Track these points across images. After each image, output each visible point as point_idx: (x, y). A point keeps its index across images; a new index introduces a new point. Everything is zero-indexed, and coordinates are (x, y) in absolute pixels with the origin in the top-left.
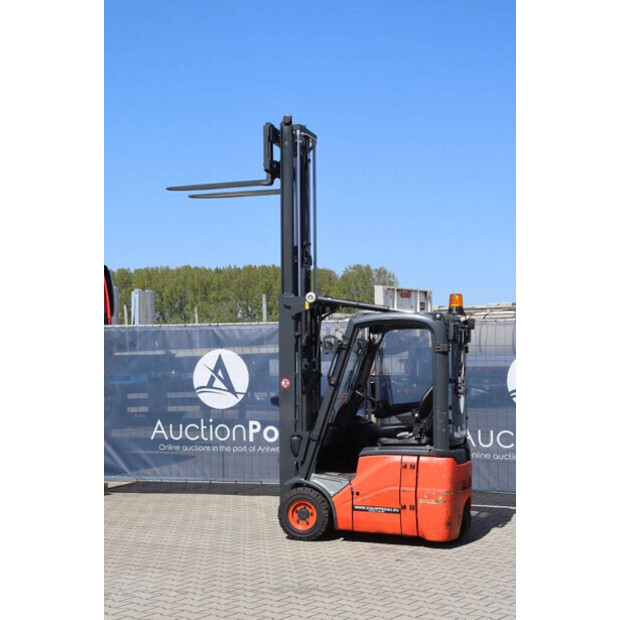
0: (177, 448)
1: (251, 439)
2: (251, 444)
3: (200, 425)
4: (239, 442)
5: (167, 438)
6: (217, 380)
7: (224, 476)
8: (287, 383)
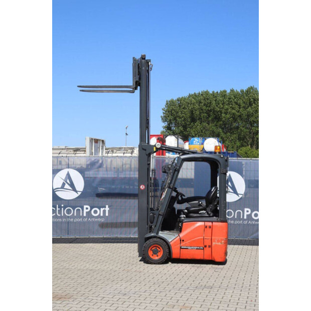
2: (85, 217)
4: (78, 216)
6: (66, 184)
7: (68, 234)
8: (144, 187)
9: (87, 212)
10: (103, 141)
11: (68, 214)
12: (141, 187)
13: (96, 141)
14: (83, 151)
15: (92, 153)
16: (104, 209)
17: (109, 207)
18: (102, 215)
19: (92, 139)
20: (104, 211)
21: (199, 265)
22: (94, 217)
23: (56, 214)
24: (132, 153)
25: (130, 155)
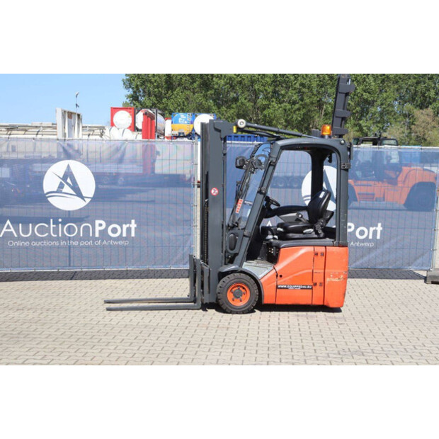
0: (27, 244)
1: (97, 235)
2: (97, 239)
3: (49, 224)
4: (86, 237)
5: (16, 236)
7: (70, 266)
8: (217, 191)
9: (100, 231)
10: (79, 115)
11: (69, 234)
12: (213, 191)
13: (71, 115)
14: (22, 130)
15: (65, 134)
16: (128, 225)
17: (136, 223)
18: (124, 235)
19: (65, 112)
20: (129, 230)
21: (304, 313)
22: (111, 238)
23: (50, 233)
24: (101, 135)
25: (98, 137)
